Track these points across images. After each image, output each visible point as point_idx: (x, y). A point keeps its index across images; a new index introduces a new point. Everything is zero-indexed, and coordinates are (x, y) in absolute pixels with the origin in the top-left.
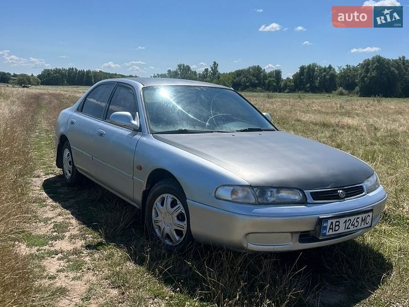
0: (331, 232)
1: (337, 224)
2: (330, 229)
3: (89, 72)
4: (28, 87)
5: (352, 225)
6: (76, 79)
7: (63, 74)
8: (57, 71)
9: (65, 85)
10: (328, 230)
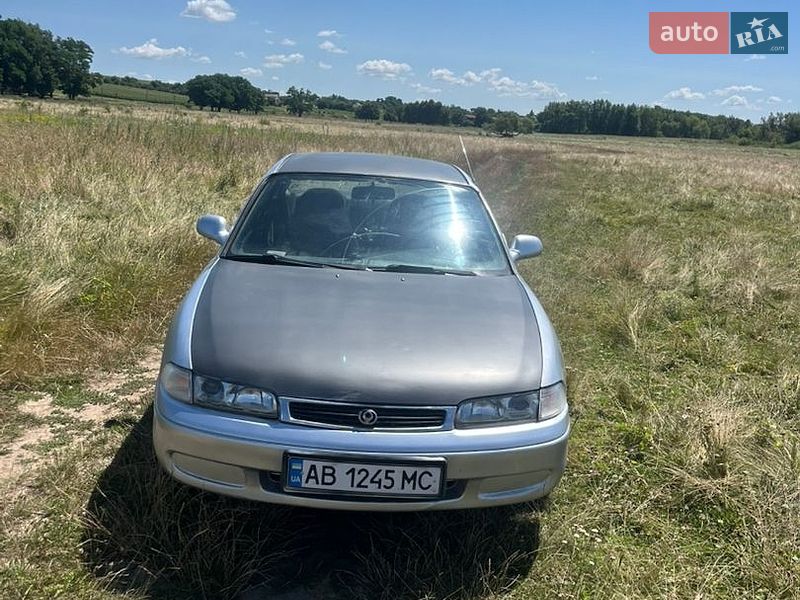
0: (312, 484)
1: (328, 471)
2: (309, 477)
3: (632, 108)
4: (512, 136)
5: (372, 481)
6: (606, 121)
7: (583, 112)
8: (573, 107)
9: (584, 134)
10: (304, 478)
